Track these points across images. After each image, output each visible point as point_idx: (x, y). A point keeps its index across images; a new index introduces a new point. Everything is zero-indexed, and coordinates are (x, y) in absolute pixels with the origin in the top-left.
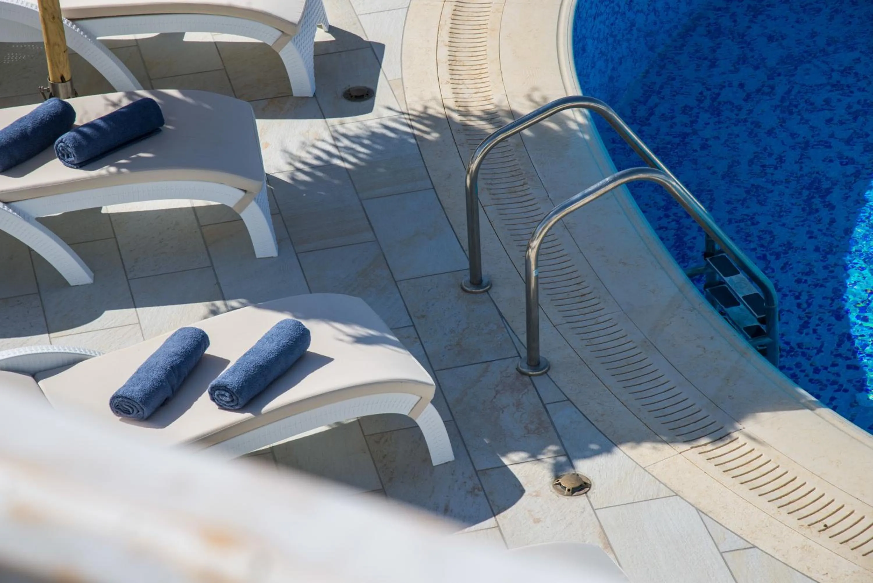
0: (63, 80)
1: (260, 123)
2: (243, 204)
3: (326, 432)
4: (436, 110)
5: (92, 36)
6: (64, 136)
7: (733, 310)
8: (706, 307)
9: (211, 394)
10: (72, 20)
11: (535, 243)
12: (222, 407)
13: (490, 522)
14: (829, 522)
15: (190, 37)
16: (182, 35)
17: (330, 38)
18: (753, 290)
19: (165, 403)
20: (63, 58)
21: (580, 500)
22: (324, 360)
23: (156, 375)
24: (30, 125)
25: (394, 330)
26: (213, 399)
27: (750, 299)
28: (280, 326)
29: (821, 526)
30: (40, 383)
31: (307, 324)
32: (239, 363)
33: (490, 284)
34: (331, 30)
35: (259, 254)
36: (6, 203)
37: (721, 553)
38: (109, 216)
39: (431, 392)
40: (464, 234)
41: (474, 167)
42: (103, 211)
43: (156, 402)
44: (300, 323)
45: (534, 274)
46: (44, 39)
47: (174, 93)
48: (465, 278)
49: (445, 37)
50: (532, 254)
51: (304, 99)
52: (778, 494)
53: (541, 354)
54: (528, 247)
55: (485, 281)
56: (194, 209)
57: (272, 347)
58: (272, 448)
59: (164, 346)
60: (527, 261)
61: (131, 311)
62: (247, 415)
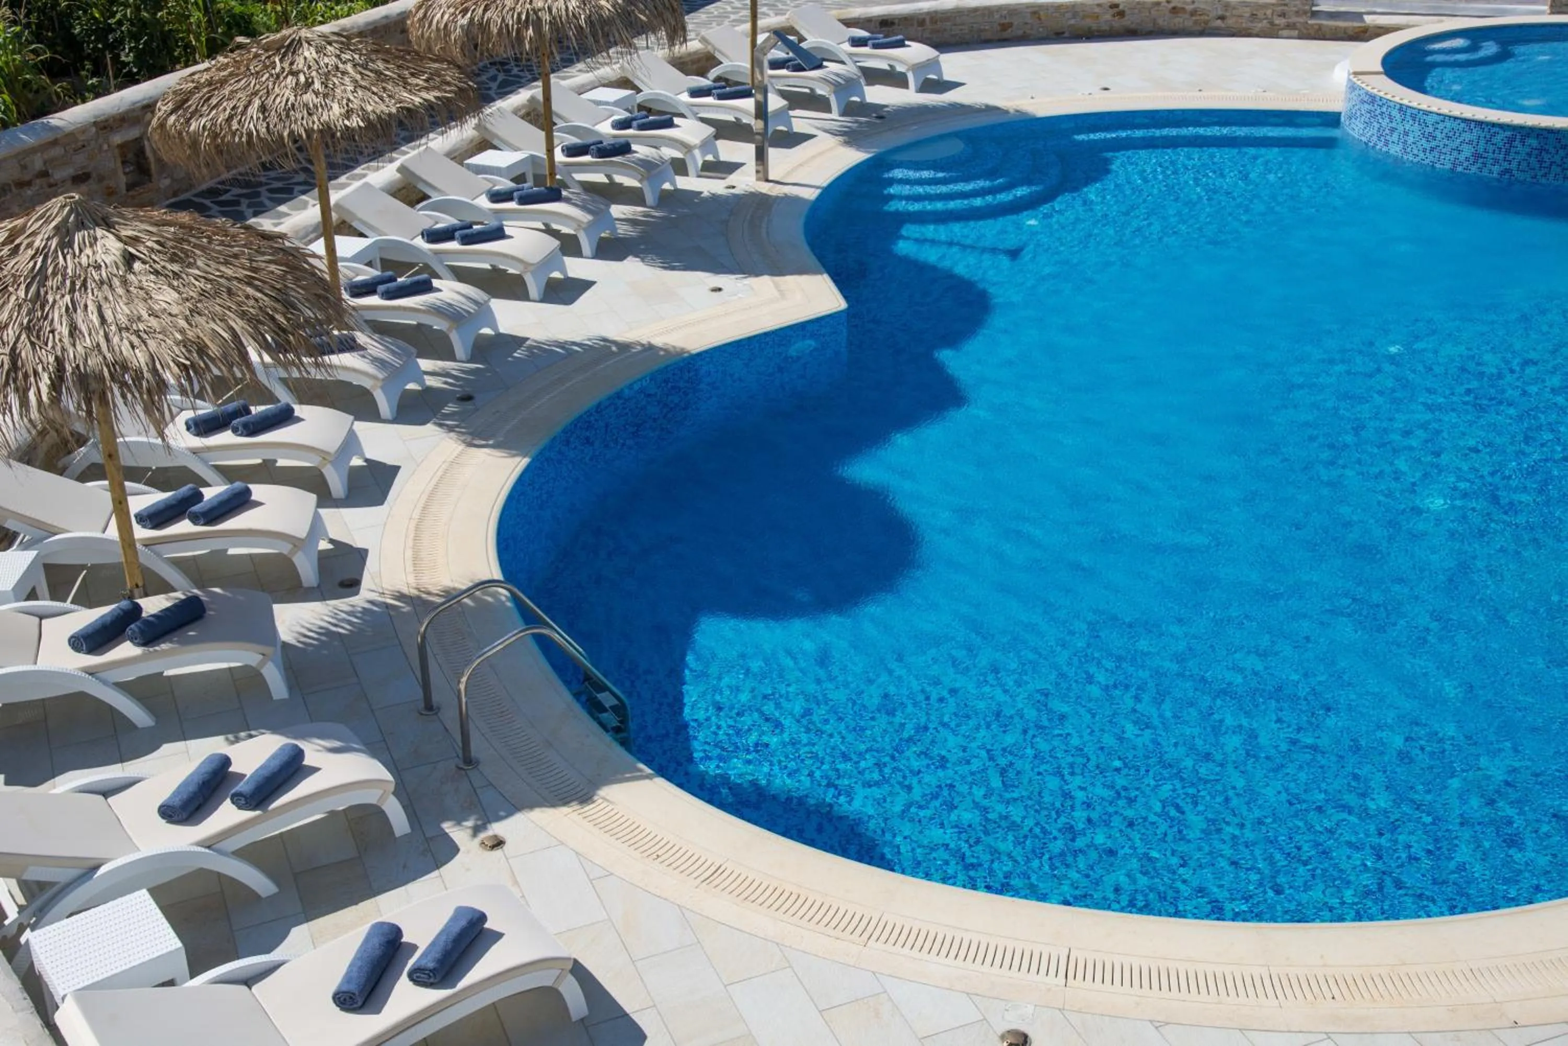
0: (137, 586)
1: (277, 608)
2: (262, 664)
3: (322, 819)
4: (405, 590)
5: (159, 555)
6: (132, 626)
7: (604, 716)
8: (583, 715)
9: (232, 800)
10: (146, 546)
11: (464, 679)
12: (240, 808)
13: (435, 874)
14: (659, 853)
15: (232, 551)
16: (226, 550)
17: (330, 546)
18: (615, 702)
19: (198, 808)
20: (137, 572)
21: (497, 853)
22: (315, 770)
23: (192, 788)
24: (109, 619)
25: (365, 744)
26: (233, 803)
27: (613, 708)
28: (282, 749)
29: (654, 856)
30: (109, 800)
31: (302, 744)
32: (251, 776)
33: (439, 709)
34: (332, 541)
35: (275, 697)
36: (90, 674)
37: (591, 881)
38: (169, 677)
39: (392, 787)
40: (419, 674)
41: (422, 629)
42: (165, 674)
43: (192, 807)
44: (296, 746)
45: (464, 700)
46: (123, 560)
47: (217, 590)
48: (422, 705)
49: (410, 543)
50: (462, 687)
51: (311, 589)
52: (628, 837)
53: (473, 754)
54: (459, 682)
55: (435, 705)
56: (230, 669)
57: (276, 764)
58: (281, 834)
59: (200, 767)
60: (459, 691)
61: (183, 743)
62: (258, 813)
